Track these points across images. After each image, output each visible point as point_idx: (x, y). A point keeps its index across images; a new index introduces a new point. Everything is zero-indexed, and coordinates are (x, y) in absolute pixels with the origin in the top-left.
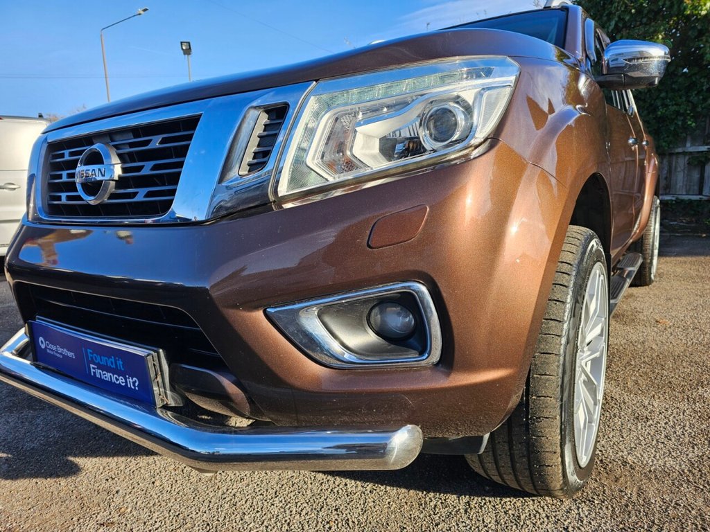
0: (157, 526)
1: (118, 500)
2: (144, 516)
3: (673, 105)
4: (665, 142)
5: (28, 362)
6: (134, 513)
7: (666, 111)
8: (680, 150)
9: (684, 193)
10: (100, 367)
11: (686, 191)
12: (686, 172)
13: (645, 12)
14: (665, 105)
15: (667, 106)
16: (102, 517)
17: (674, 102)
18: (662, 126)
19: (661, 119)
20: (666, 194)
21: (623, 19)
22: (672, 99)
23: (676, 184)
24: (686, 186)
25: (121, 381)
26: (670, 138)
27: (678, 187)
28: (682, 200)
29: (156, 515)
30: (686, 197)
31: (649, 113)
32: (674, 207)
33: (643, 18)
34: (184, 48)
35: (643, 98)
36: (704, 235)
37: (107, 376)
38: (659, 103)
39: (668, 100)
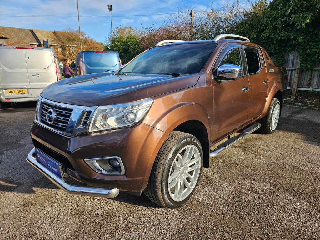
0: (66, 205)
1: (58, 197)
2: (63, 202)
3: (314, 48)
4: (309, 65)
5: (35, 159)
6: (61, 201)
7: (311, 51)
8: (316, 68)
9: (316, 88)
10: (50, 165)
11: (317, 87)
12: (318, 79)
13: (304, 6)
14: (310, 48)
15: (311, 49)
16: (53, 201)
17: (315, 47)
18: (309, 58)
19: (308, 55)
20: (308, 88)
21: (294, 9)
22: (314, 46)
23: (313, 84)
24: (318, 84)
25: (55, 169)
26: (312, 63)
27: (314, 85)
28: (315, 91)
29: (66, 202)
30: (317, 90)
31: (303, 52)
32: (311, 94)
33: (303, 8)
34: (109, 7)
35: (301, 44)
36: (317, 109)
37: (52, 168)
38: (308, 47)
39: (312, 46)
